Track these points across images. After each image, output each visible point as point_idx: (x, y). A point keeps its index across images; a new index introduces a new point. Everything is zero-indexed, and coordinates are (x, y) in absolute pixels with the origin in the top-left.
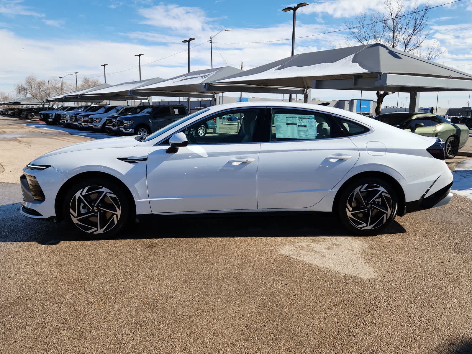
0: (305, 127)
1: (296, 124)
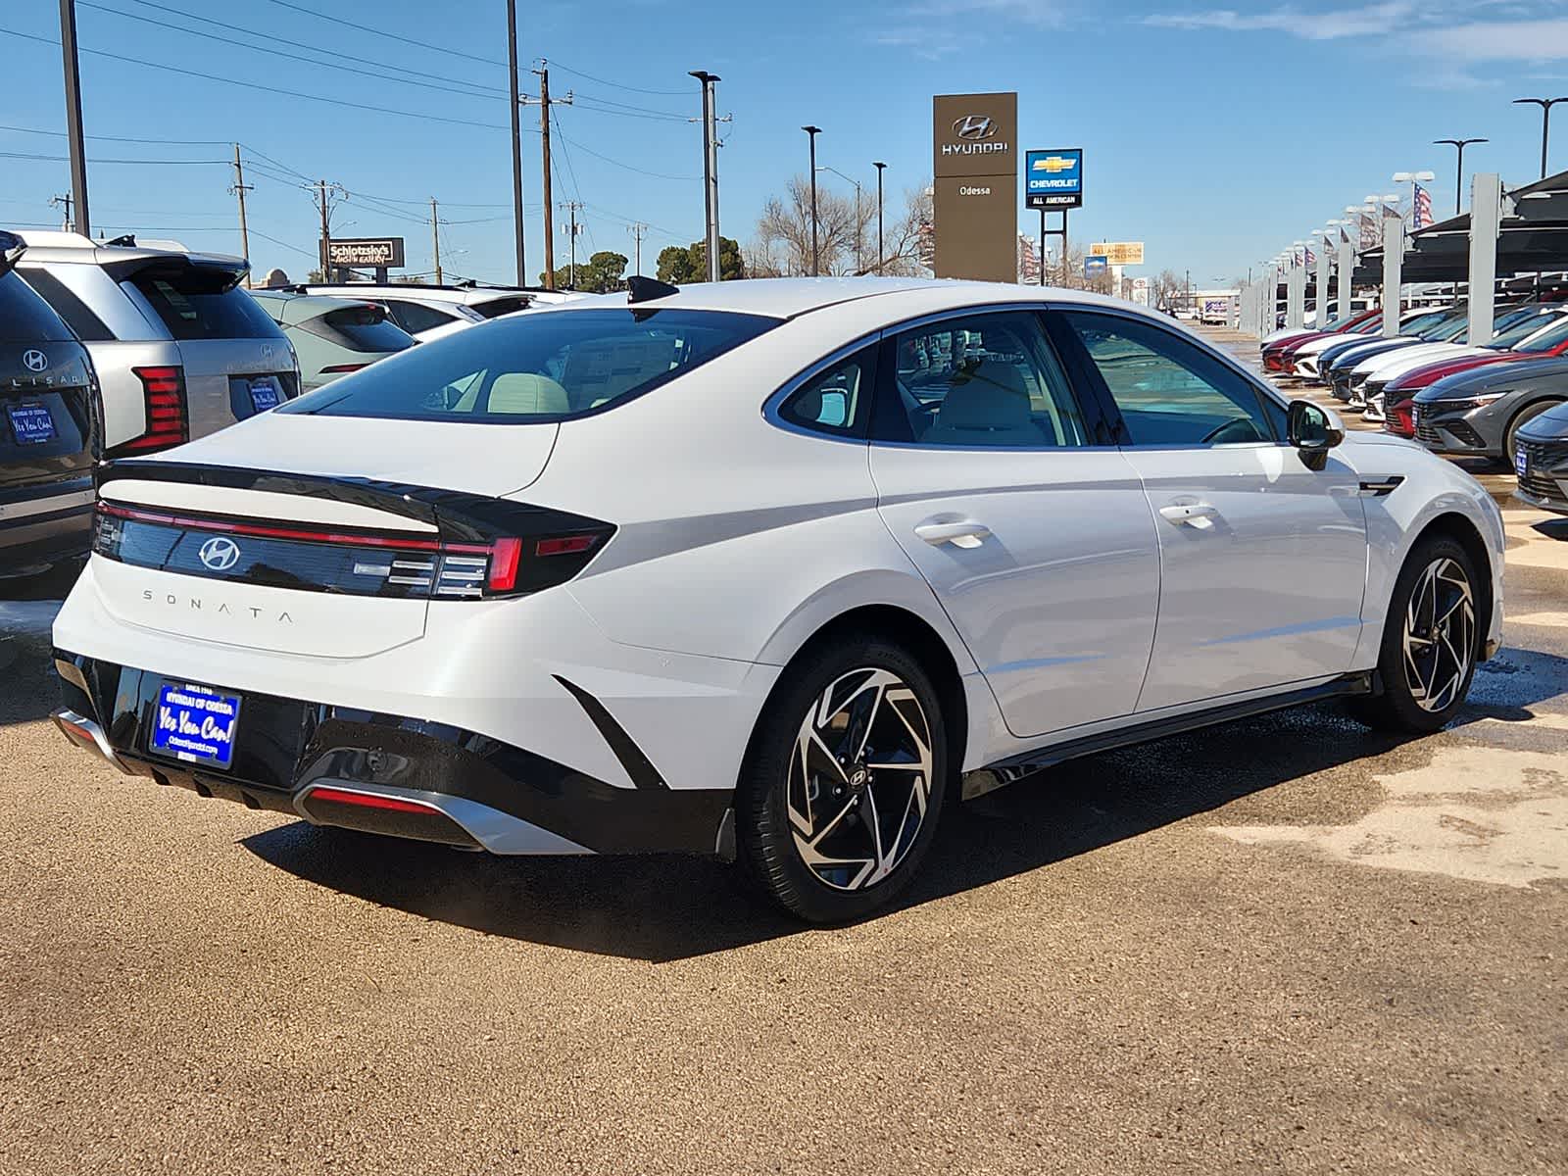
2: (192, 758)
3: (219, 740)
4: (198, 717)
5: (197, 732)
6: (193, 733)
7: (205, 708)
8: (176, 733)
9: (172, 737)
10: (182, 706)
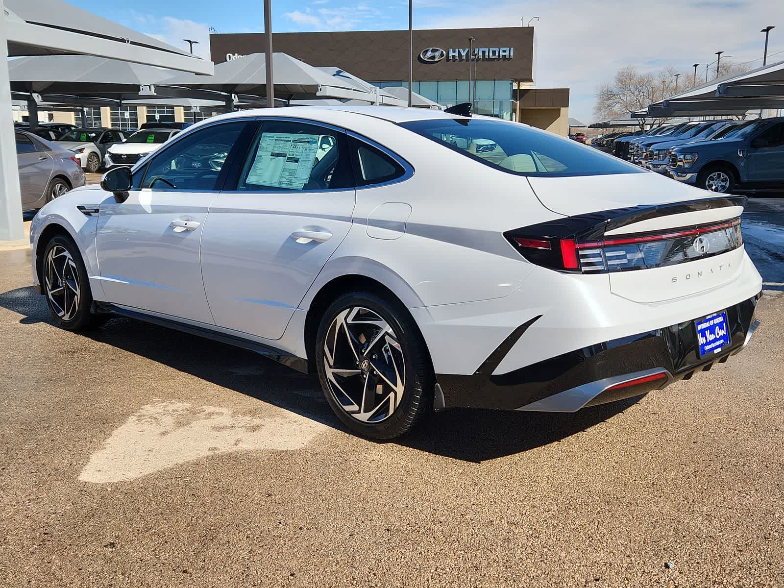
0: (297, 161)
1: (284, 156)
2: (719, 350)
3: (723, 335)
4: (712, 329)
5: (715, 337)
6: (713, 339)
7: (714, 324)
8: (708, 343)
9: (705, 347)
10: (704, 329)
